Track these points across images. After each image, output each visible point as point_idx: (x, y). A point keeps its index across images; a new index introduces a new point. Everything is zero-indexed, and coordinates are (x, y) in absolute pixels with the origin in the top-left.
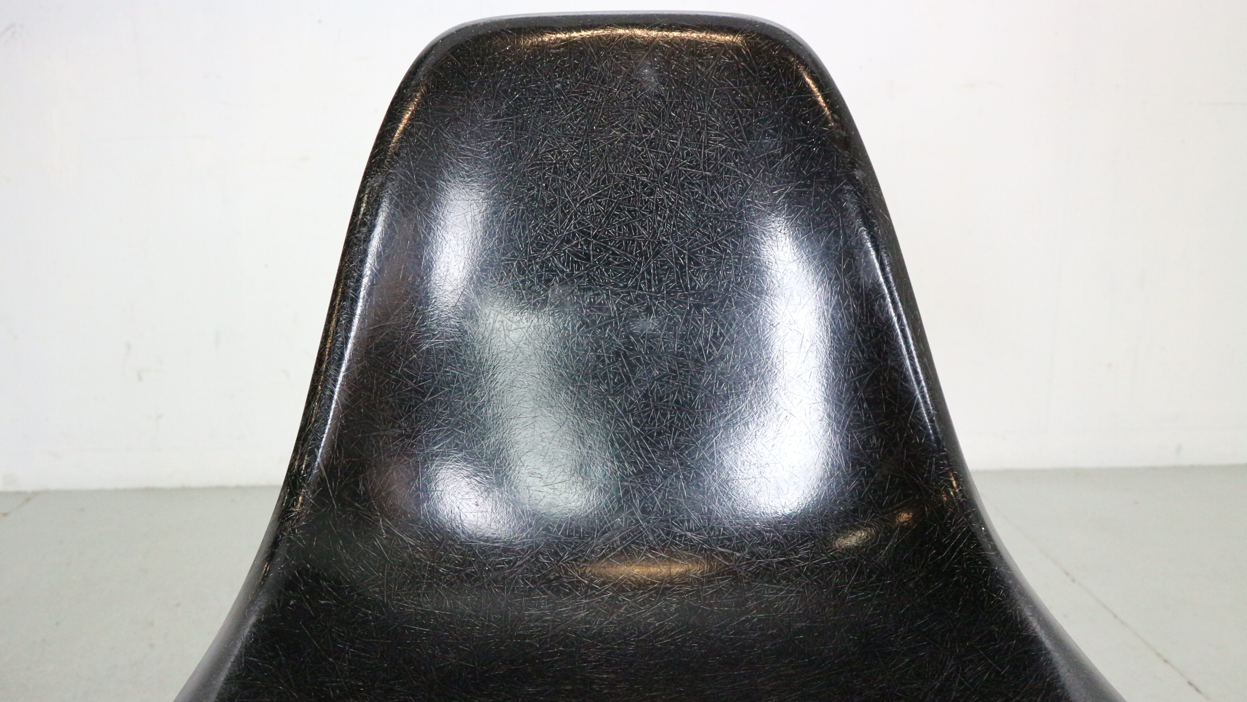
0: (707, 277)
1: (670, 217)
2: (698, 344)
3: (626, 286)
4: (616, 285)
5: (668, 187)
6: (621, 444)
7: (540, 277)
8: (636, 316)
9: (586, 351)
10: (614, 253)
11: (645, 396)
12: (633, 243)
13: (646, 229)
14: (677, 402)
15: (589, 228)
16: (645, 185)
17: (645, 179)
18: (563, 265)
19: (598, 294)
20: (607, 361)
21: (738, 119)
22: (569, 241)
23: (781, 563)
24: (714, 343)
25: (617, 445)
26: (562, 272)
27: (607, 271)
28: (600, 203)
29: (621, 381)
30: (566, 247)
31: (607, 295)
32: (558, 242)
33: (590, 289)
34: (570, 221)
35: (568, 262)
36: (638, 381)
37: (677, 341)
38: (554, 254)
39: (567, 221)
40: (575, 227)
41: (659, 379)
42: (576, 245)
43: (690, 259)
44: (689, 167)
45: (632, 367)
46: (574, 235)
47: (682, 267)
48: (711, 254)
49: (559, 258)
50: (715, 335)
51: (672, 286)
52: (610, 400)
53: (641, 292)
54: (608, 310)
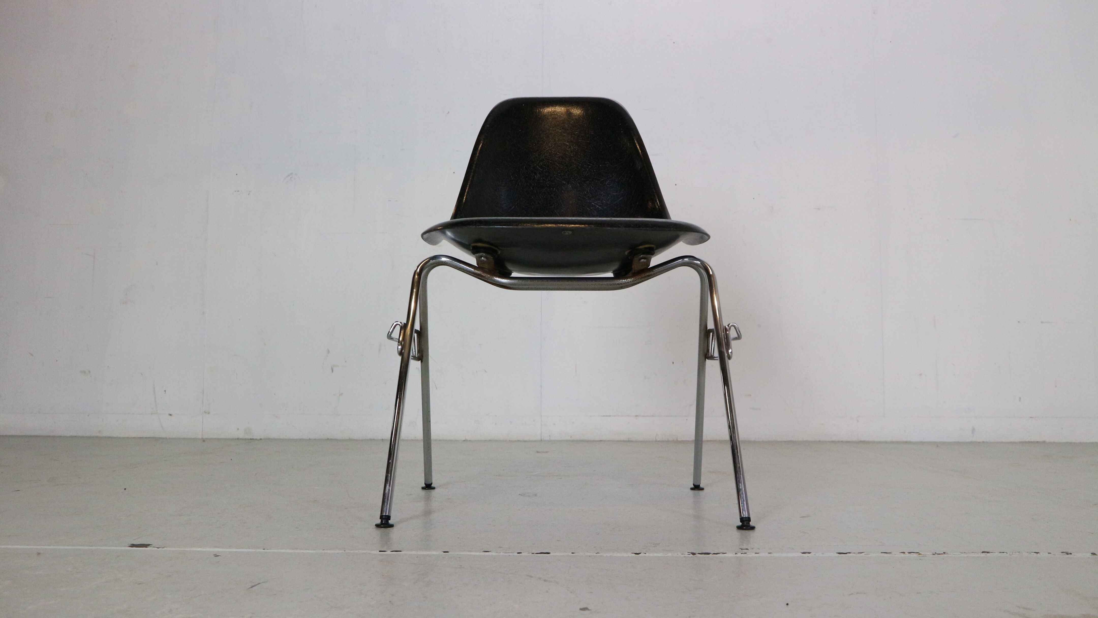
0: (588, 172)
1: (575, 155)
5: (575, 146)
8: (564, 184)
9: (547, 195)
15: (549, 158)
16: (567, 145)
18: (540, 168)
19: (552, 177)
21: (598, 125)
22: (542, 161)
24: (590, 193)
26: (540, 170)
28: (552, 151)
30: (541, 163)
32: (538, 162)
33: (549, 176)
34: (543, 155)
35: (542, 167)
36: (564, 205)
37: (578, 192)
38: (537, 165)
40: (544, 157)
42: (545, 163)
47: (579, 170)
48: (588, 165)
49: (539, 166)
50: (590, 190)
51: (576, 175)
52: (555, 211)
53: (566, 177)
54: (555, 182)
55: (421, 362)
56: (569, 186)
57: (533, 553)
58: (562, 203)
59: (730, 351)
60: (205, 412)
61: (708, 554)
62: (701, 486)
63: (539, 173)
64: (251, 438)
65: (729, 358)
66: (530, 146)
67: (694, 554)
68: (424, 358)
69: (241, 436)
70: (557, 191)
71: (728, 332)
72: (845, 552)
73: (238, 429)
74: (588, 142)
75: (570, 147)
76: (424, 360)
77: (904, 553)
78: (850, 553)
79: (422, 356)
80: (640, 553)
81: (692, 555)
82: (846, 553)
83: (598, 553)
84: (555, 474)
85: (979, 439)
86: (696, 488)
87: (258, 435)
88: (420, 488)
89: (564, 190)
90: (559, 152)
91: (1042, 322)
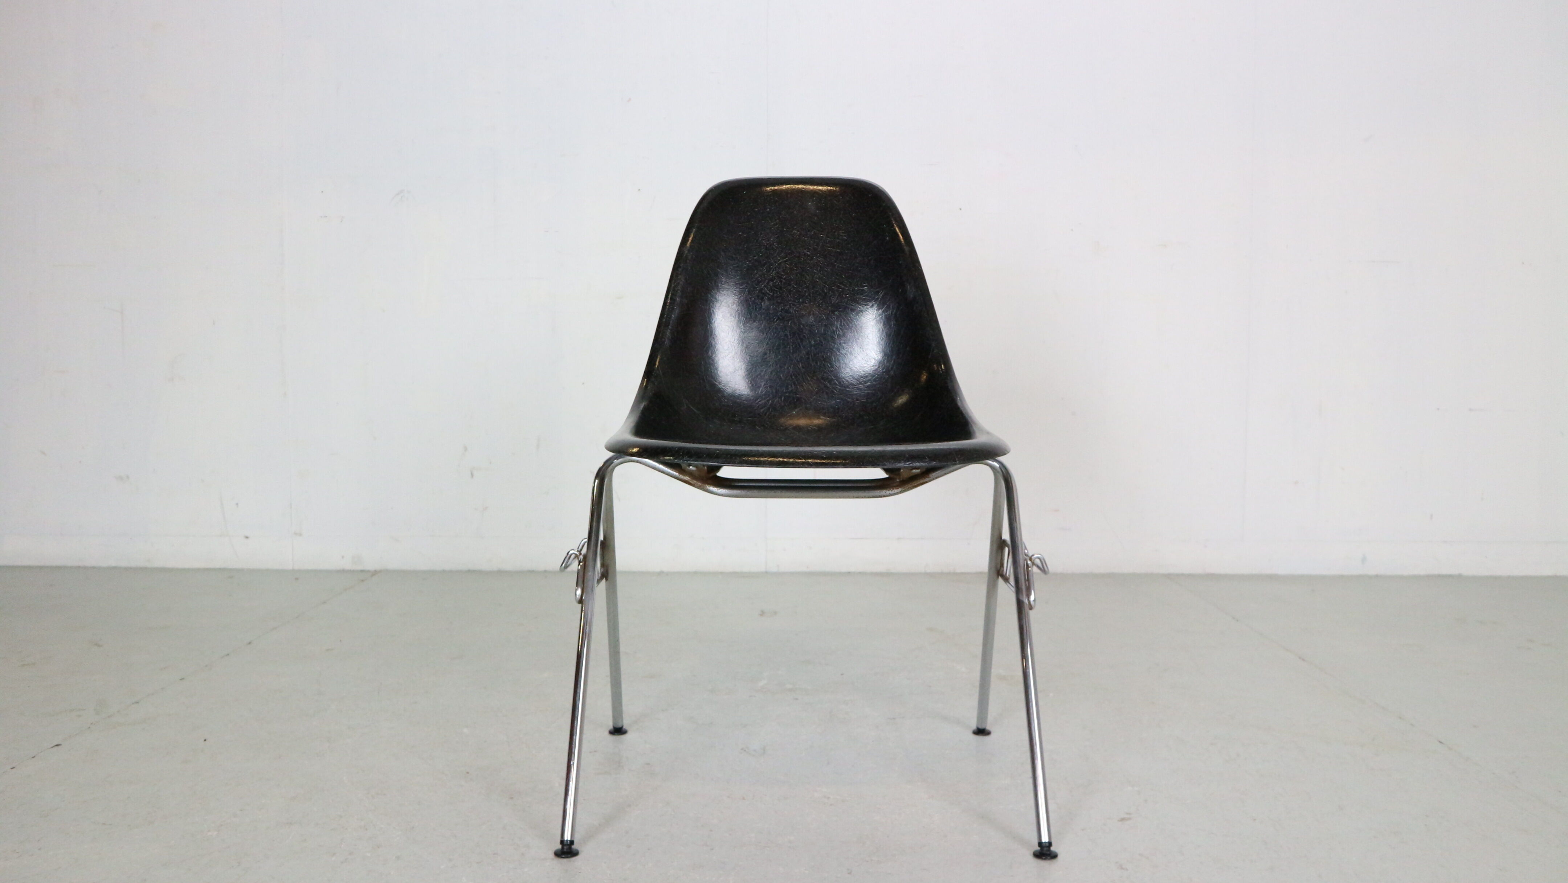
1: (820, 271)
2: (833, 329)
3: (799, 302)
4: (794, 301)
5: (819, 256)
6: (796, 377)
7: (758, 296)
8: (803, 316)
9: (779, 332)
10: (793, 287)
11: (808, 354)
12: (802, 282)
13: (808, 276)
14: (823, 357)
15: (782, 275)
16: (808, 256)
17: (808, 253)
19: (786, 305)
20: (789, 337)
21: (853, 225)
22: (772, 281)
23: (872, 428)
24: (841, 329)
25: (794, 377)
26: (769, 294)
27: (790, 295)
28: (787, 264)
29: (796, 346)
30: (771, 284)
31: (790, 306)
33: (782, 303)
34: (773, 271)
35: (771, 290)
36: (804, 347)
37: (823, 328)
38: (765, 286)
39: (771, 271)
40: (775, 274)
41: (814, 346)
42: (776, 283)
45: (802, 340)
46: (775, 278)
47: (826, 294)
48: (839, 287)
49: (767, 288)
50: (841, 325)
51: (821, 301)
52: (791, 356)
53: (806, 305)
54: (790, 313)
55: (607, 579)
56: (810, 318)
58: (801, 344)
59: (1032, 598)
60: (296, 534)
62: (988, 728)
63: (769, 298)
64: (362, 569)
65: (1031, 608)
66: (755, 258)
68: (610, 574)
69: (348, 567)
70: (793, 326)
71: (1030, 569)
73: (343, 557)
74: (838, 250)
75: (812, 259)
76: (609, 578)
79: (607, 574)
84: (789, 686)
85: (1372, 572)
86: (981, 732)
87: (371, 565)
88: (607, 733)
89: (803, 325)
90: (796, 266)
91: (1470, 410)
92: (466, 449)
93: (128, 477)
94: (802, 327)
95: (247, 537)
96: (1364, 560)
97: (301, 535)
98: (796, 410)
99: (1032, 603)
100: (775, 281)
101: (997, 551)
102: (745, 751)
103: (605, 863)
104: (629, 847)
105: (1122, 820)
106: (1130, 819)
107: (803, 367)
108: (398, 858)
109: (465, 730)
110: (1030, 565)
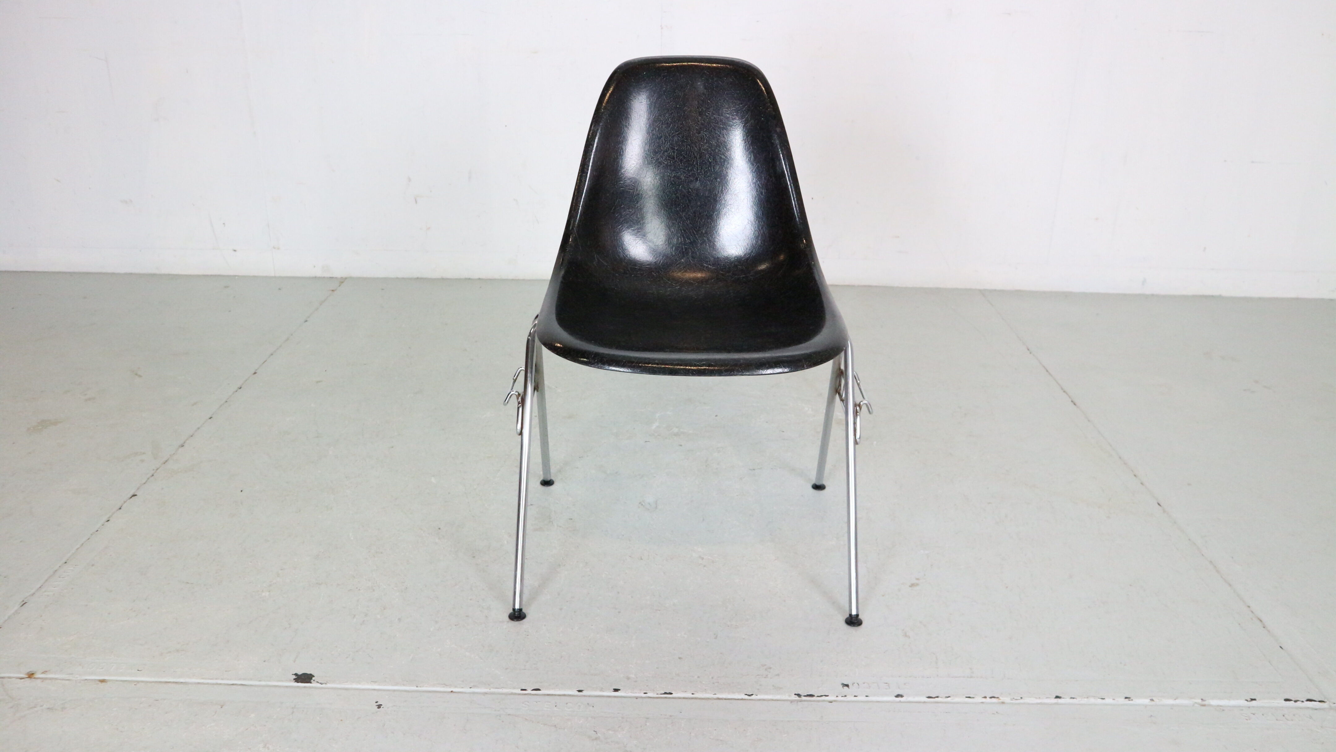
1: (706, 143)
2: (715, 193)
3: (688, 170)
4: (684, 169)
5: (706, 131)
6: (684, 231)
7: (655, 165)
8: (692, 181)
9: (672, 195)
10: (684, 157)
11: (695, 212)
12: (692, 152)
13: (696, 147)
14: (707, 215)
15: (675, 146)
17: (697, 128)
19: (677, 173)
20: (680, 199)
21: (734, 105)
22: (666, 151)
23: (744, 277)
25: (683, 231)
26: (664, 163)
27: (681, 163)
28: (679, 137)
29: (685, 206)
30: (666, 154)
31: (681, 173)
33: (674, 170)
34: (667, 143)
35: (666, 160)
36: (692, 207)
40: (669, 146)
41: (700, 206)
43: (713, 160)
44: (715, 123)
45: (690, 201)
46: (669, 149)
47: (710, 163)
48: (721, 158)
49: (663, 158)
50: (721, 190)
52: (681, 214)
53: (694, 172)
54: (681, 179)
56: (697, 183)
57: (658, 694)
58: (689, 204)
60: (274, 248)
61: (811, 696)
62: (823, 483)
63: (663, 166)
64: (331, 276)
66: (653, 132)
67: (799, 695)
69: (319, 274)
70: (683, 190)
72: (934, 696)
73: (314, 267)
74: (722, 126)
77: (985, 697)
78: (937, 697)
80: (752, 695)
81: (797, 698)
82: (935, 698)
83: (715, 694)
84: (675, 430)
85: (1148, 291)
86: (818, 487)
87: (338, 272)
88: (539, 483)
89: (690, 189)
90: (686, 139)
91: (1253, 162)
92: (409, 180)
93: (131, 201)
94: (690, 190)
95: (235, 251)
96: (1144, 282)
97: (279, 249)
98: (685, 258)
99: (858, 440)
100: (669, 152)
101: (837, 377)
102: (642, 505)
103: (545, 625)
104: (561, 609)
105: (912, 585)
106: (917, 585)
107: (690, 223)
108: (400, 620)
109: (433, 480)
110: (858, 411)
